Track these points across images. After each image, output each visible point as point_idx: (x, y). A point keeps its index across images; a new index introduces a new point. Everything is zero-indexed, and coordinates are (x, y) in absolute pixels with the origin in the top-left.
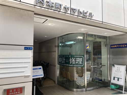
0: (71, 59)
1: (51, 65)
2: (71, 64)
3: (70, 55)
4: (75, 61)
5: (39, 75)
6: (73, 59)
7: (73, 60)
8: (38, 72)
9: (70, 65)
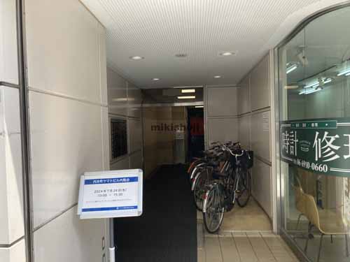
0: (321, 136)
1: (259, 158)
2: (320, 162)
3: (314, 120)
4: (337, 148)
5: (121, 208)
6: (329, 139)
7: (329, 144)
8: (121, 194)
9: (314, 167)
